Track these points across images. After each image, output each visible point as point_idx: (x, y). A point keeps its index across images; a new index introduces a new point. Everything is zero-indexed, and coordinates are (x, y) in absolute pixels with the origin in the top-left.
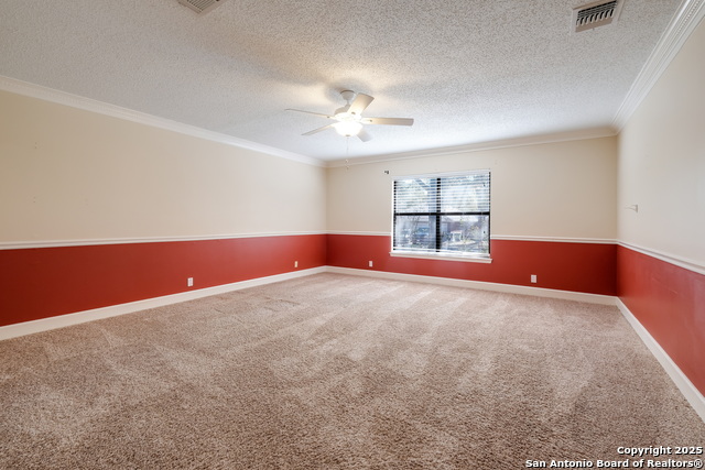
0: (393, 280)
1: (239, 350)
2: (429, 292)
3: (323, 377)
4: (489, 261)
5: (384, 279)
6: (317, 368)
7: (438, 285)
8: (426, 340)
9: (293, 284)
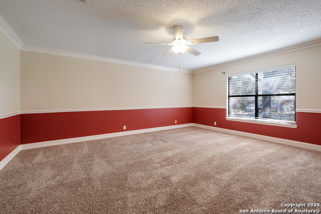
0: (227, 134)
1: (123, 163)
2: (247, 143)
3: (148, 189)
4: (295, 126)
5: (222, 132)
6: (149, 182)
7: (256, 139)
8: (226, 177)
9: (172, 131)
